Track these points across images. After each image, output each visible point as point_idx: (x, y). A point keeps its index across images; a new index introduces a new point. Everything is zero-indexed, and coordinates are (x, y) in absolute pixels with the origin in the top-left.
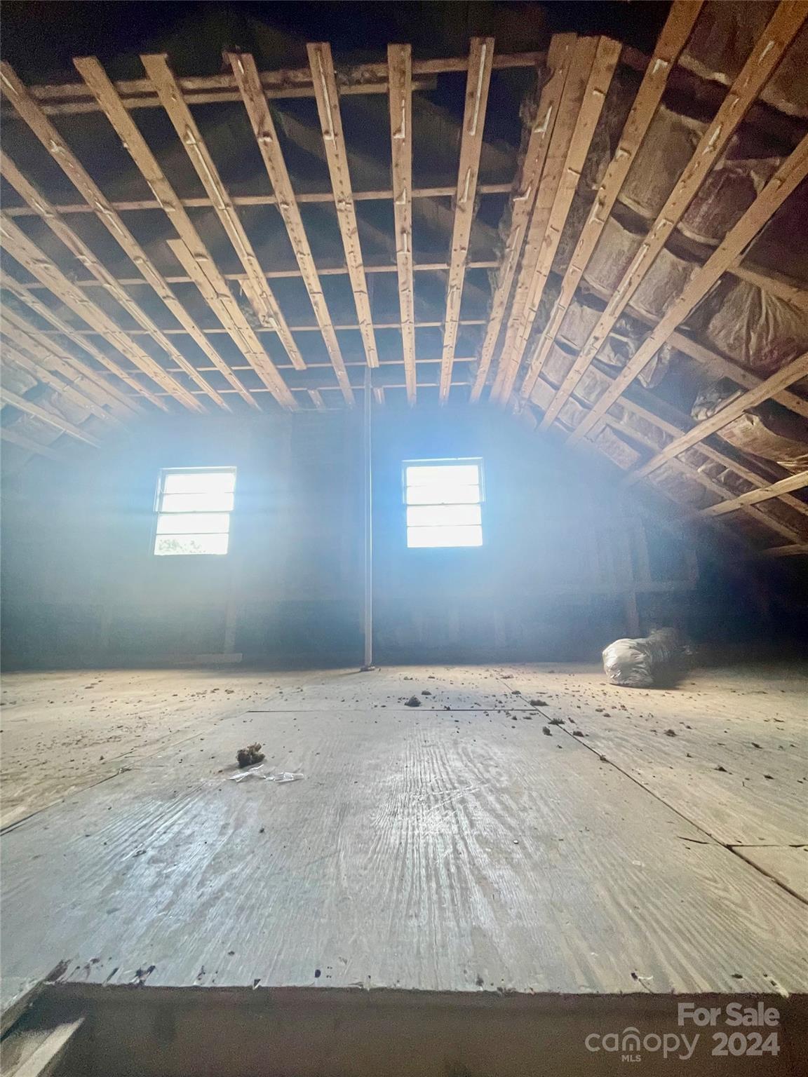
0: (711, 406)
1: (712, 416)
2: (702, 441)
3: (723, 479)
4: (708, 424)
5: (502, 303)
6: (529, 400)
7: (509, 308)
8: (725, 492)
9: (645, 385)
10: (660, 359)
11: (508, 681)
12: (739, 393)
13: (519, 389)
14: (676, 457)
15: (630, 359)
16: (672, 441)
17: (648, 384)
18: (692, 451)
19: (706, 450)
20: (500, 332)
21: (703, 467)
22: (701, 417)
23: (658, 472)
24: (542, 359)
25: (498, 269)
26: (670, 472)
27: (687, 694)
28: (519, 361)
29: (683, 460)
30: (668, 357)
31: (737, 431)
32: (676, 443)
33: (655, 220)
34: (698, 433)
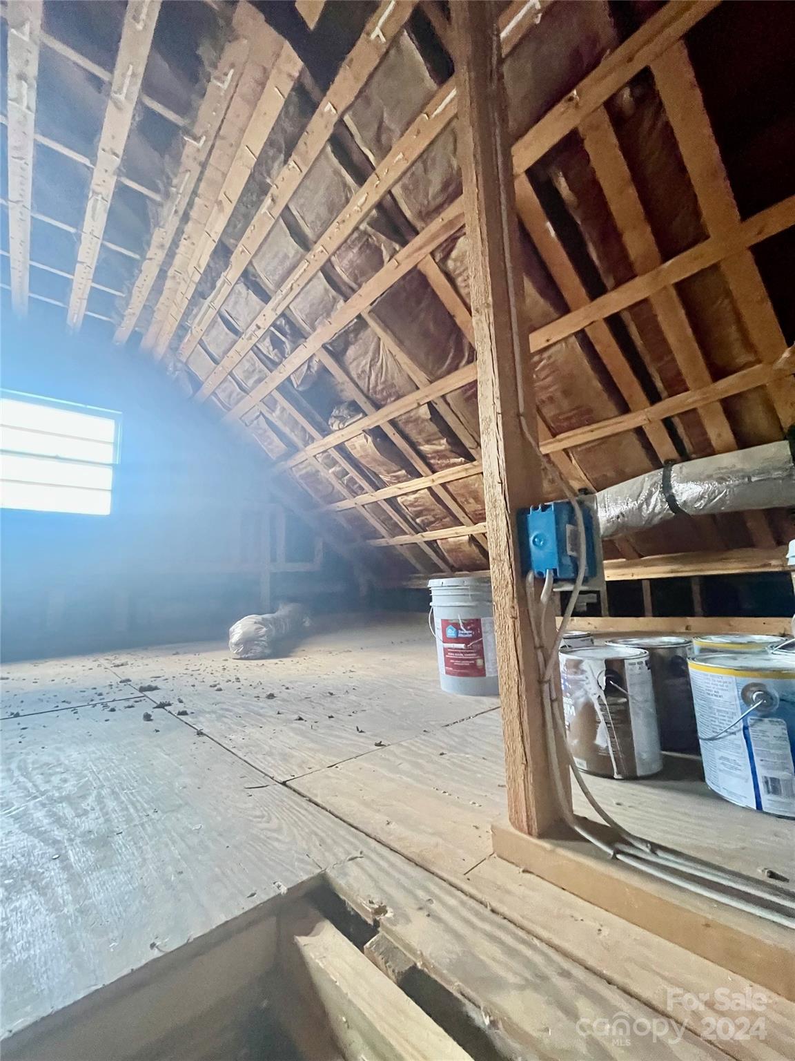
0: (342, 419)
1: (343, 429)
2: (334, 447)
3: (345, 482)
4: (338, 434)
5: (162, 246)
6: (186, 364)
7: (171, 255)
8: (345, 492)
9: (295, 386)
10: (309, 367)
11: (119, 670)
12: (361, 415)
13: (177, 349)
14: (315, 456)
15: (286, 358)
16: (313, 442)
17: (298, 386)
18: (326, 454)
19: (336, 455)
20: (159, 277)
21: (333, 469)
22: (335, 427)
23: (301, 466)
24: (204, 326)
25: (161, 205)
26: (309, 469)
27: (295, 660)
28: (179, 318)
29: (319, 460)
30: (316, 368)
31: (357, 445)
32: (315, 445)
33: (315, 243)
34: (333, 440)
